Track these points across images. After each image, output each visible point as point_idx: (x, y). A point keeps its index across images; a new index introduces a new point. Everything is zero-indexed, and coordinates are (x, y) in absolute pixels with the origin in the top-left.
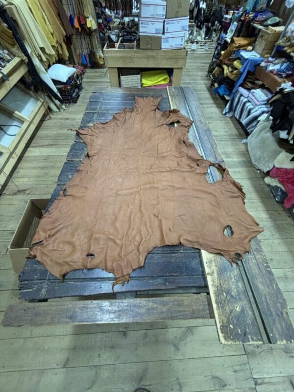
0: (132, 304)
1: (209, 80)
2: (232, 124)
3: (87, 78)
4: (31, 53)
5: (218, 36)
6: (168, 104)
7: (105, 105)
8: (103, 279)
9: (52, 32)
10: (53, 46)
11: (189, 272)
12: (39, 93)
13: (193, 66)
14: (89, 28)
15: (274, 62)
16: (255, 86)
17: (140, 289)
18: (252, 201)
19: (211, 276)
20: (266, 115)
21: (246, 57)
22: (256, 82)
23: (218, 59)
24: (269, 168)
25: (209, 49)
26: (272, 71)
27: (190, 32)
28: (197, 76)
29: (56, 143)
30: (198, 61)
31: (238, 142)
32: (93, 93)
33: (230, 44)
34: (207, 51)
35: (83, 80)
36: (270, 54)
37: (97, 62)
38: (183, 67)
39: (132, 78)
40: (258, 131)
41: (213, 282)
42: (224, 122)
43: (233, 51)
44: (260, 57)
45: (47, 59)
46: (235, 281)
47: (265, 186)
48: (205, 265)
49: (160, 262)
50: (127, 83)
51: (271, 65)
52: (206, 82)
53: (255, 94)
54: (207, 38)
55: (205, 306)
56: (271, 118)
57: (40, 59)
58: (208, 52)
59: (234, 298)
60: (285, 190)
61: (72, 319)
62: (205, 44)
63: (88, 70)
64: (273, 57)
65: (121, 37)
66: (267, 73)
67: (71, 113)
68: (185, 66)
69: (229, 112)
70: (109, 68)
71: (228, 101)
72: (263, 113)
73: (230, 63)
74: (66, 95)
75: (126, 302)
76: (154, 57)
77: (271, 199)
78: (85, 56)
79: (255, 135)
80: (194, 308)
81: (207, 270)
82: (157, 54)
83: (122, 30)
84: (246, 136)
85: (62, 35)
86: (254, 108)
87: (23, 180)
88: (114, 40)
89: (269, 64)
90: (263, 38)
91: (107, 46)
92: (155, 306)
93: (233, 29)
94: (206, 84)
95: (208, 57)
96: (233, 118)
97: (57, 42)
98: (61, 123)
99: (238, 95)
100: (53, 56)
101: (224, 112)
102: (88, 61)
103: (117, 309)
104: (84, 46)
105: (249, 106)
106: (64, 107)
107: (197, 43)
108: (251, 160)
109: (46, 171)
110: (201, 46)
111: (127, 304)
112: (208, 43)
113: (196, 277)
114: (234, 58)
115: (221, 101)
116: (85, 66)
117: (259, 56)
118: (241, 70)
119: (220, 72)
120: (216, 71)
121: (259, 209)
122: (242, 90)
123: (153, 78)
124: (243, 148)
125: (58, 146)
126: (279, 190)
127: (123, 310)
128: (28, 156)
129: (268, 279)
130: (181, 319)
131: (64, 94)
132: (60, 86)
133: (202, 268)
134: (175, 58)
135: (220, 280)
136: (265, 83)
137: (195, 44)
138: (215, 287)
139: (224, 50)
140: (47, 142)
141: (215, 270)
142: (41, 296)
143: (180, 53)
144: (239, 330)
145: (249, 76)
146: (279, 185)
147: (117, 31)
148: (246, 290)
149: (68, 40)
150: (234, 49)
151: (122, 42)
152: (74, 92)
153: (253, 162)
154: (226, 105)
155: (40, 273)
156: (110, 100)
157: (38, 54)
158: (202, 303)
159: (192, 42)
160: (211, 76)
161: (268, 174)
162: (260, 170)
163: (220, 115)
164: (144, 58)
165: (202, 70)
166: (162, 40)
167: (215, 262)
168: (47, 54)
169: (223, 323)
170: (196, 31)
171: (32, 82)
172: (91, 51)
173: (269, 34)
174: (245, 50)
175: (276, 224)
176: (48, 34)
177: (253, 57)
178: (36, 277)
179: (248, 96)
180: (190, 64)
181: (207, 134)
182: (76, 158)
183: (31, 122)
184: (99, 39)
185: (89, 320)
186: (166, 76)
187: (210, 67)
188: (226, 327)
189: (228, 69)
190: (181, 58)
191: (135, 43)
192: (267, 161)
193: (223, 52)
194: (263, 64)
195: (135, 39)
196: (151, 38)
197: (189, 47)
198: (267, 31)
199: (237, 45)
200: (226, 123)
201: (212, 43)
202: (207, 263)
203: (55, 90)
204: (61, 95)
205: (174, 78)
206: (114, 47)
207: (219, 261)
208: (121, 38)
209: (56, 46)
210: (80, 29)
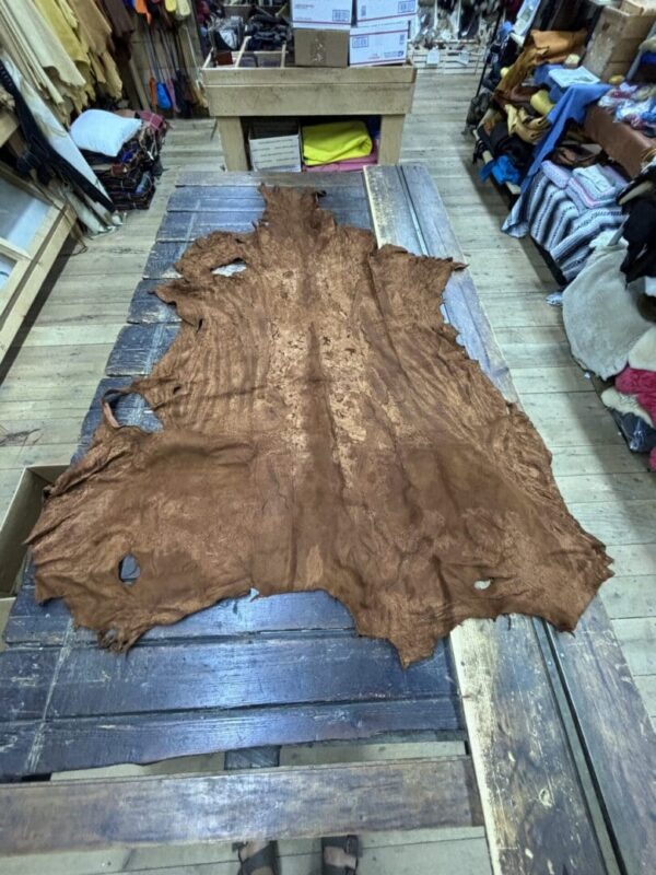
0: (266, 788)
1: (468, 142)
2: (525, 256)
3: (172, 143)
4: (22, 83)
5: (492, 30)
6: (367, 214)
7: (206, 220)
8: (191, 714)
9: (75, 25)
10: (79, 64)
11: (417, 688)
12: (51, 188)
13: (430, 107)
14: (172, 15)
15: (634, 96)
16: (585, 159)
17: (287, 741)
18: (570, 450)
19: (474, 704)
20: (609, 235)
21: (563, 84)
22: (587, 147)
23: (491, 88)
24: (615, 368)
25: (470, 61)
26: (627, 121)
27: (423, 19)
28: (442, 132)
29: (98, 313)
30: (444, 93)
31: (539, 301)
32: (177, 187)
33: (522, 50)
34: (465, 67)
35: (164, 149)
36: (625, 74)
37: (195, 101)
38: (405, 112)
39: (277, 145)
40: (589, 275)
41: (481, 720)
42: (505, 250)
43: (529, 68)
44: (599, 83)
45: (64, 97)
46: (539, 718)
47: (602, 412)
48: (460, 670)
49: (341, 662)
50: (267, 158)
51: (627, 103)
52: (463, 147)
53: (583, 180)
54: (464, 34)
55: (461, 789)
56: (624, 242)
57: (47, 97)
58: (467, 71)
59: (538, 770)
60: (652, 426)
61: (108, 832)
62: (461, 49)
63: (175, 123)
64: (631, 82)
65: (248, 34)
66: (616, 125)
67: (135, 234)
68: (411, 108)
69: (516, 225)
70: (219, 118)
71: (517, 196)
72: (602, 228)
73: (522, 98)
74: (120, 189)
75: (251, 779)
76: (331, 87)
77: (616, 443)
78: (164, 86)
79: (583, 285)
80: (430, 794)
81: (465, 686)
82: (338, 78)
83: (250, 15)
84: (559, 288)
85: (104, 33)
86: (581, 216)
87: (20, 408)
88: (231, 44)
89: (623, 100)
90: (608, 31)
91: (213, 60)
92: (328, 789)
93: (531, 8)
94: (461, 153)
95: (466, 83)
96: (527, 239)
97: (90, 52)
98: (112, 260)
99: (542, 183)
100: (80, 88)
101: (505, 226)
102: (174, 100)
103: (226, 801)
104: (162, 61)
105: (568, 210)
106: (116, 219)
107: (441, 46)
108: (570, 348)
109: (77, 384)
110: (450, 54)
111: (252, 787)
112: (469, 47)
113: (435, 701)
114: (532, 85)
115: (497, 198)
116: (167, 113)
117: (598, 80)
118: (551, 118)
119: (497, 122)
120: (489, 120)
121: (588, 471)
122: (551, 170)
123: (330, 143)
124: (551, 315)
125: (105, 321)
126: (639, 424)
127: (241, 805)
128: (32, 348)
129: (627, 708)
130: (397, 828)
131: (115, 186)
132: (104, 168)
133: (450, 675)
134: (385, 89)
135: (498, 714)
136: (608, 150)
137: (435, 50)
138: (487, 735)
139: (507, 65)
140: (77, 311)
141: (484, 685)
142: (26, 766)
143: (397, 76)
144: (550, 865)
145: (569, 133)
146: (639, 412)
147: (235, 18)
148: (569, 745)
149: (120, 47)
150: (534, 62)
151: (250, 48)
152: (139, 182)
153: (574, 353)
154: (510, 208)
155: (26, 701)
156: (220, 205)
157: (41, 85)
158: (450, 780)
159: (429, 46)
160: (475, 132)
161: (611, 382)
162: (592, 373)
163: (497, 233)
164: (306, 89)
165: (453, 118)
166: (351, 39)
167: (485, 660)
168: (65, 84)
169: (507, 844)
170: (439, 15)
171: (30, 159)
172: (178, 74)
173: (625, 20)
174: (561, 63)
175: (628, 508)
176: (66, 32)
177: (582, 82)
178: (15, 711)
179: (567, 185)
180: (423, 102)
181: (464, 294)
182: (130, 368)
183: (35, 262)
184: (198, 42)
185: (151, 835)
186: (364, 137)
187: (472, 108)
188: (516, 856)
189: (518, 114)
190: (399, 89)
191: (283, 51)
192: (611, 352)
193: (504, 71)
194: (606, 101)
195: (283, 38)
196: (321, 35)
197: (420, 59)
198: (619, 11)
199: (542, 52)
200: (510, 253)
201: (477, 46)
202: (463, 664)
203: (92, 178)
204: (107, 190)
205: (383, 142)
206: (229, 62)
207: (495, 659)
208: (247, 39)
209: (89, 62)
210: (149, 15)
